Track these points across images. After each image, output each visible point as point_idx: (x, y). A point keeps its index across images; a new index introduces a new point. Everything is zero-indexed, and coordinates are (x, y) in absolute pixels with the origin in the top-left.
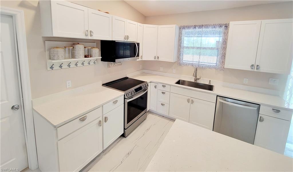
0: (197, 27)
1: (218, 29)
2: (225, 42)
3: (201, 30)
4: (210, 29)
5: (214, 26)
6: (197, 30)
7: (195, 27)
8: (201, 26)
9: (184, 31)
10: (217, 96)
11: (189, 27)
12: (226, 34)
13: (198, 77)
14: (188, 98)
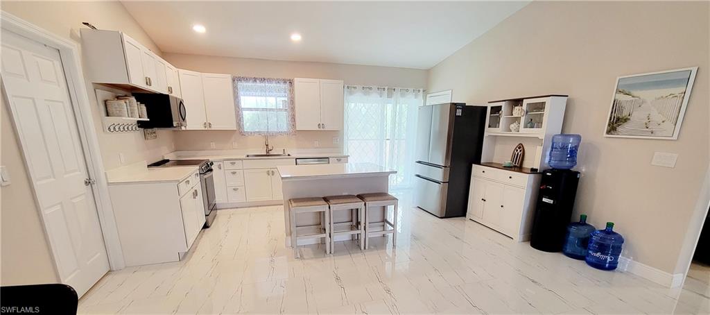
0: (258, 81)
1: (282, 85)
2: (292, 101)
3: (263, 84)
4: (273, 85)
5: (278, 81)
6: (258, 84)
7: (255, 80)
8: (263, 80)
9: (240, 85)
10: (296, 159)
11: (246, 79)
12: (292, 91)
13: (270, 148)
14: (267, 170)
